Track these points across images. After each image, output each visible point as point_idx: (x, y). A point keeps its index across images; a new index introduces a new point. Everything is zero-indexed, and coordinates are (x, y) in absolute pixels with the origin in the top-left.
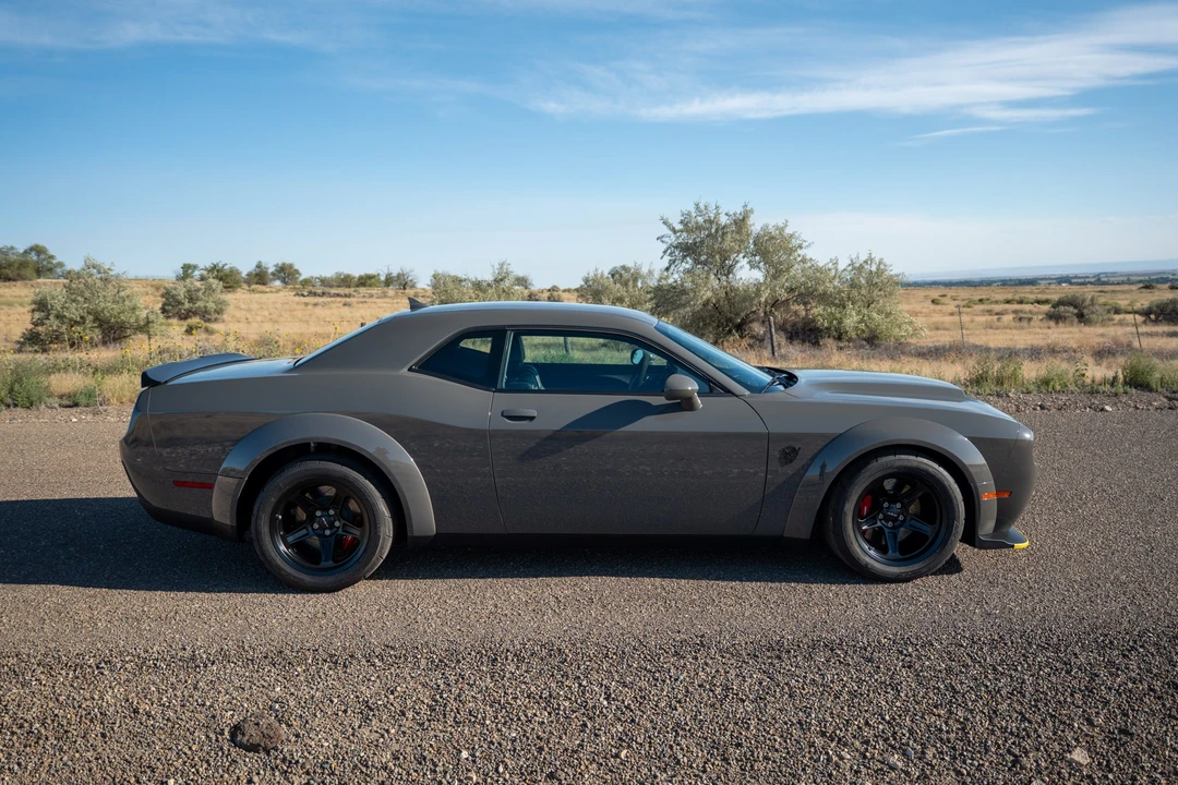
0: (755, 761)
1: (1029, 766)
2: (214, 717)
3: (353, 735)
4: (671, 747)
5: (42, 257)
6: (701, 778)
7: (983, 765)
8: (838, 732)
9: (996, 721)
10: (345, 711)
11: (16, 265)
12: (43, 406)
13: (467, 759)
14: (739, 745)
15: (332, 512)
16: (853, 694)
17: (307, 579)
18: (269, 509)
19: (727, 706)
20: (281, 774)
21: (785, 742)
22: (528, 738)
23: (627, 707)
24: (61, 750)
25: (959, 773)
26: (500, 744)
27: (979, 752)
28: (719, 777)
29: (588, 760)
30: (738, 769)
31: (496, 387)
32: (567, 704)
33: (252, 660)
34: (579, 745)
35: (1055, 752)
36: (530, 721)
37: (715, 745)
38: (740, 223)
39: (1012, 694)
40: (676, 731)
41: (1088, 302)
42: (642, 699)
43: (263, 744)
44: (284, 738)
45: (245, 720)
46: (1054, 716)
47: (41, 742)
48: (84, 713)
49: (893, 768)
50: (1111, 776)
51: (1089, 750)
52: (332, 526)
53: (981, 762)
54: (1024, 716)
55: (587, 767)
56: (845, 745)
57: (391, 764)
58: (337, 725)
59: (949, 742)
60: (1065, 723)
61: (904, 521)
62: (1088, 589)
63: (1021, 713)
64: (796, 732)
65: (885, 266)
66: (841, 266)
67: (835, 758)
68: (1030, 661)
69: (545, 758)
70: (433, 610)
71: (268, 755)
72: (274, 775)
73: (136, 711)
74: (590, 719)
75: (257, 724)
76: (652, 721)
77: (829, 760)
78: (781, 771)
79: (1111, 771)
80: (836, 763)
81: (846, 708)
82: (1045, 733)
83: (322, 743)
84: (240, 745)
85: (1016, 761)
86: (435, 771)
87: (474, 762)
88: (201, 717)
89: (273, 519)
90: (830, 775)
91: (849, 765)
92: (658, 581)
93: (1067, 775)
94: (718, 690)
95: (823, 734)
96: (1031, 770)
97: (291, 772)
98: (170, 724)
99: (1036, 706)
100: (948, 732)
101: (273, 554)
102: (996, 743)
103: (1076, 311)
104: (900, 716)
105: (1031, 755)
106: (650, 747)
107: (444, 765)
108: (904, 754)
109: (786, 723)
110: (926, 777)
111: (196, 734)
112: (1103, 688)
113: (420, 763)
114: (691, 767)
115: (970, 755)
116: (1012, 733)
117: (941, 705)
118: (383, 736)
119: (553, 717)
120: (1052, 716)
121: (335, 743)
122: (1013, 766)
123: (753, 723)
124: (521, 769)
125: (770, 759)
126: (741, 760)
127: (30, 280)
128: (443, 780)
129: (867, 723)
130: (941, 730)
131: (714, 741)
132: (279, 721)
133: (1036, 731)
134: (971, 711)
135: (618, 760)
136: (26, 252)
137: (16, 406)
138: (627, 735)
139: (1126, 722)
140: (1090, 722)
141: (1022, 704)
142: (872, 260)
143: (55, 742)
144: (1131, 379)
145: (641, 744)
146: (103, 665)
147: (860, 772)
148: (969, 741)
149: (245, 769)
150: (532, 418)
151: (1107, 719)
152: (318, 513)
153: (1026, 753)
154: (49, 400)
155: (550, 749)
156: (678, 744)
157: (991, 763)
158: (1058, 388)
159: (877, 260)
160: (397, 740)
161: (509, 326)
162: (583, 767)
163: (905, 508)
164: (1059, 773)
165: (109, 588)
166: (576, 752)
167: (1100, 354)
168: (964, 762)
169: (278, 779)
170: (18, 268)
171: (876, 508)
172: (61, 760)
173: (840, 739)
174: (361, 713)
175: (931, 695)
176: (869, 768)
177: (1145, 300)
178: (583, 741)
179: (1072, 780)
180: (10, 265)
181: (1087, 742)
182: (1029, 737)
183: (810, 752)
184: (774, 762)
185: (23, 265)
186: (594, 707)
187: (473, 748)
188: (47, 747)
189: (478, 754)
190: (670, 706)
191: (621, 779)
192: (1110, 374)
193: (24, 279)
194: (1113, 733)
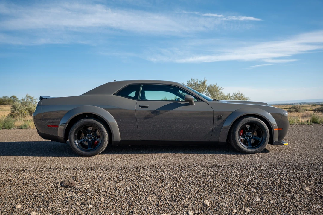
0: (213, 190)
1: (293, 191)
2: (56, 180)
3: (96, 184)
4: (188, 187)
6: (197, 194)
7: (279, 191)
8: (237, 183)
9: (282, 181)
10: (94, 178)
11: (8, 101)
12: (12, 129)
13: (129, 189)
14: (208, 186)
15: (91, 134)
16: (240, 175)
17: (84, 152)
18: (74, 132)
19: (204, 177)
20: (75, 193)
21: (222, 186)
22: (147, 184)
23: (175, 177)
24: (11, 187)
25: (272, 193)
26: (139, 186)
27: (278, 188)
28: (202, 194)
29: (164, 190)
30: (208, 192)
31: (138, 99)
32: (158, 177)
33: (67, 169)
34: (161, 186)
35: (300, 188)
36: (147, 181)
37: (201, 186)
38: (203, 83)
39: (287, 174)
40: (190, 183)
41: (298, 108)
42: (179, 176)
43: (70, 185)
44: (76, 184)
45: (64, 180)
46: (299, 180)
47: (5, 185)
48: (18, 179)
49: (253, 192)
50: (317, 194)
51: (310, 188)
52: (91, 138)
53: (279, 190)
54: (290, 180)
55: (164, 191)
56: (239, 186)
57: (107, 190)
58: (91, 182)
59: (269, 186)
60: (302, 181)
61: (252, 137)
62: (306, 155)
63: (289, 179)
64: (224, 183)
65: (243, 95)
66: (231, 95)
67: (236, 189)
68: (291, 168)
69: (151, 189)
70: (119, 160)
71: (71, 188)
72: (72, 193)
73: (33, 178)
74: (165, 180)
75: (68, 181)
76: (182, 181)
77: (234, 190)
78: (220, 193)
79: (317, 193)
80: (236, 191)
81: (239, 178)
82: (297, 183)
83: (87, 185)
84: (63, 186)
85: (289, 190)
86: (119, 192)
87: (131, 190)
88: (52, 180)
89: (75, 135)
90: (235, 194)
91: (240, 191)
92: (183, 154)
93: (304, 194)
94: (201, 174)
95: (232, 184)
96: (294, 192)
97: (78, 192)
98: (43, 181)
99: (294, 177)
100: (268, 183)
101: (74, 145)
102: (283, 186)
103: (295, 110)
104: (254, 179)
105: (293, 189)
106: (182, 187)
107: (122, 191)
108: (256, 189)
109: (221, 181)
110: (263, 194)
111: (50, 184)
112: (313, 173)
113: (115, 190)
114: (194, 191)
115: (275, 189)
116: (287, 183)
117: (266, 177)
118: (104, 184)
119: (154, 180)
120: (298, 180)
121: (90, 185)
122: (288, 191)
123: (212, 181)
124: (144, 192)
125: (217, 190)
126: (209, 190)
128: (122, 194)
129: (245, 181)
130: (266, 183)
131: (201, 185)
132: (75, 181)
133: (294, 183)
134: (275, 178)
135: (173, 190)
136: (11, 97)
137: (5, 128)
138: (175, 184)
139: (320, 181)
140: (310, 181)
141: (290, 177)
142: (239, 93)
143: (9, 186)
144: (312, 121)
145: (179, 186)
146: (24, 170)
147: (244, 193)
148: (275, 186)
149: (64, 192)
150: (147, 107)
151: (315, 180)
152: (88, 135)
153: (292, 188)
154: (14, 127)
155: (153, 187)
156: (190, 186)
157: (282, 191)
158: (292, 123)
159: (241, 93)
160: (109, 185)
161: (141, 83)
162: (162, 191)
163: (252, 133)
164: (302, 193)
165: (28, 156)
166: (161, 188)
167: (303, 117)
168: (274, 191)
169: (73, 194)
171: (244, 133)
172: (11, 190)
173: (237, 185)
174: (98, 179)
175: (263, 175)
176: (246, 192)
177: (314, 108)
178: (163, 185)
179: (306, 195)
181: (309, 186)
182: (292, 184)
183: (229, 188)
184: (218, 190)
186: (166, 177)
187: (131, 187)
188: (7, 187)
189: (132, 188)
190: (188, 177)
191: (174, 194)
192: (307, 120)
193: (9, 105)
194: (317, 183)
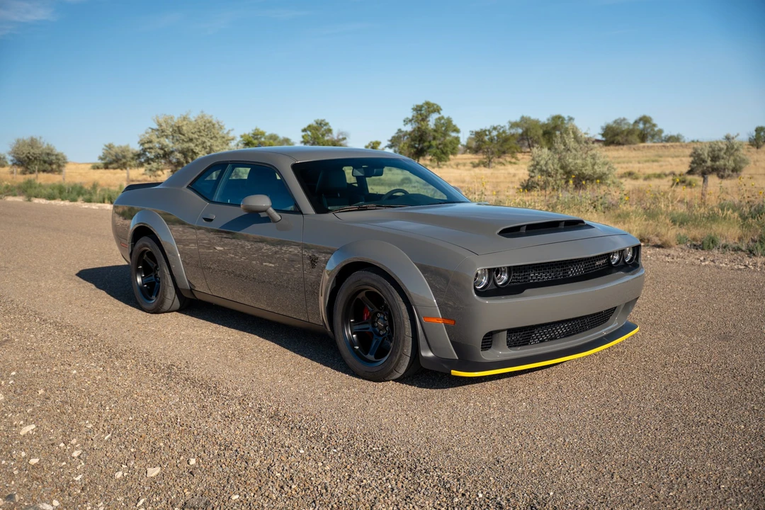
5: (647, 125)
127: (634, 144)
170: (627, 135)
180: (622, 132)
185: (630, 132)
